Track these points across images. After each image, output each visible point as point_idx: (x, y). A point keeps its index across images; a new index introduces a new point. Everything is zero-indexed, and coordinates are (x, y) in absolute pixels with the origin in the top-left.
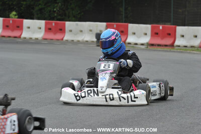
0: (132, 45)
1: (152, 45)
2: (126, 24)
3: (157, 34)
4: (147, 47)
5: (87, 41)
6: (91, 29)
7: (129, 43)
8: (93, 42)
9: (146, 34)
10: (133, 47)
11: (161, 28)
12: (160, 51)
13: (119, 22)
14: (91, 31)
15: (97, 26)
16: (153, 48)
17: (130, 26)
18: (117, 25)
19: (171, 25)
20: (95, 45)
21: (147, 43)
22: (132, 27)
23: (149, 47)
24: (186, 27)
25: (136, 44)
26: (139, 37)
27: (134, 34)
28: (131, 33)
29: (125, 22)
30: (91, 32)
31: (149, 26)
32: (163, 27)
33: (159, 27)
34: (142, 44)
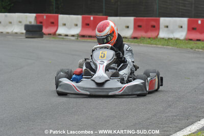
0: (62, 37)
1: (83, 36)
2: (57, 15)
3: (87, 24)
4: (77, 39)
5: (16, 33)
6: (21, 20)
7: (60, 35)
8: (23, 33)
9: (77, 25)
10: (63, 38)
11: (92, 18)
12: (90, 42)
13: (50, 13)
14: (20, 22)
15: (27, 18)
16: (84, 39)
17: (61, 16)
18: (46, 16)
19: (103, 15)
20: (24, 37)
21: (78, 34)
22: (62, 18)
23: (79, 38)
24: (118, 18)
25: (67, 35)
26: (70, 28)
27: (65, 25)
28: (62, 24)
29: (56, 13)
30: (20, 24)
31: (80, 17)
32: (94, 18)
33: (90, 18)
34: (73, 36)
